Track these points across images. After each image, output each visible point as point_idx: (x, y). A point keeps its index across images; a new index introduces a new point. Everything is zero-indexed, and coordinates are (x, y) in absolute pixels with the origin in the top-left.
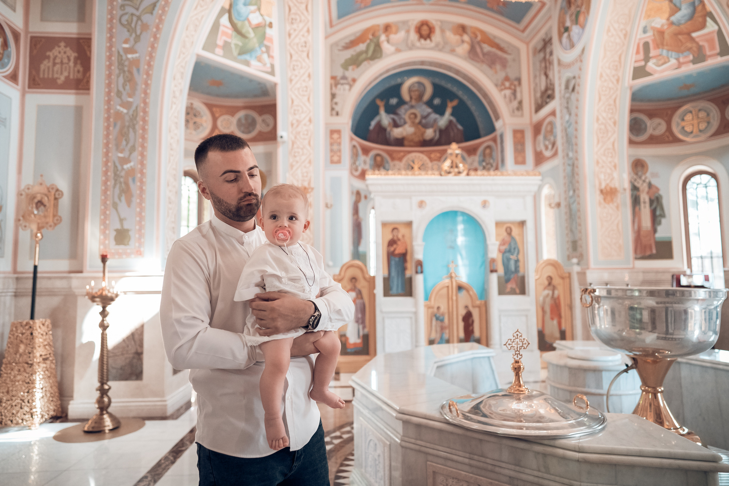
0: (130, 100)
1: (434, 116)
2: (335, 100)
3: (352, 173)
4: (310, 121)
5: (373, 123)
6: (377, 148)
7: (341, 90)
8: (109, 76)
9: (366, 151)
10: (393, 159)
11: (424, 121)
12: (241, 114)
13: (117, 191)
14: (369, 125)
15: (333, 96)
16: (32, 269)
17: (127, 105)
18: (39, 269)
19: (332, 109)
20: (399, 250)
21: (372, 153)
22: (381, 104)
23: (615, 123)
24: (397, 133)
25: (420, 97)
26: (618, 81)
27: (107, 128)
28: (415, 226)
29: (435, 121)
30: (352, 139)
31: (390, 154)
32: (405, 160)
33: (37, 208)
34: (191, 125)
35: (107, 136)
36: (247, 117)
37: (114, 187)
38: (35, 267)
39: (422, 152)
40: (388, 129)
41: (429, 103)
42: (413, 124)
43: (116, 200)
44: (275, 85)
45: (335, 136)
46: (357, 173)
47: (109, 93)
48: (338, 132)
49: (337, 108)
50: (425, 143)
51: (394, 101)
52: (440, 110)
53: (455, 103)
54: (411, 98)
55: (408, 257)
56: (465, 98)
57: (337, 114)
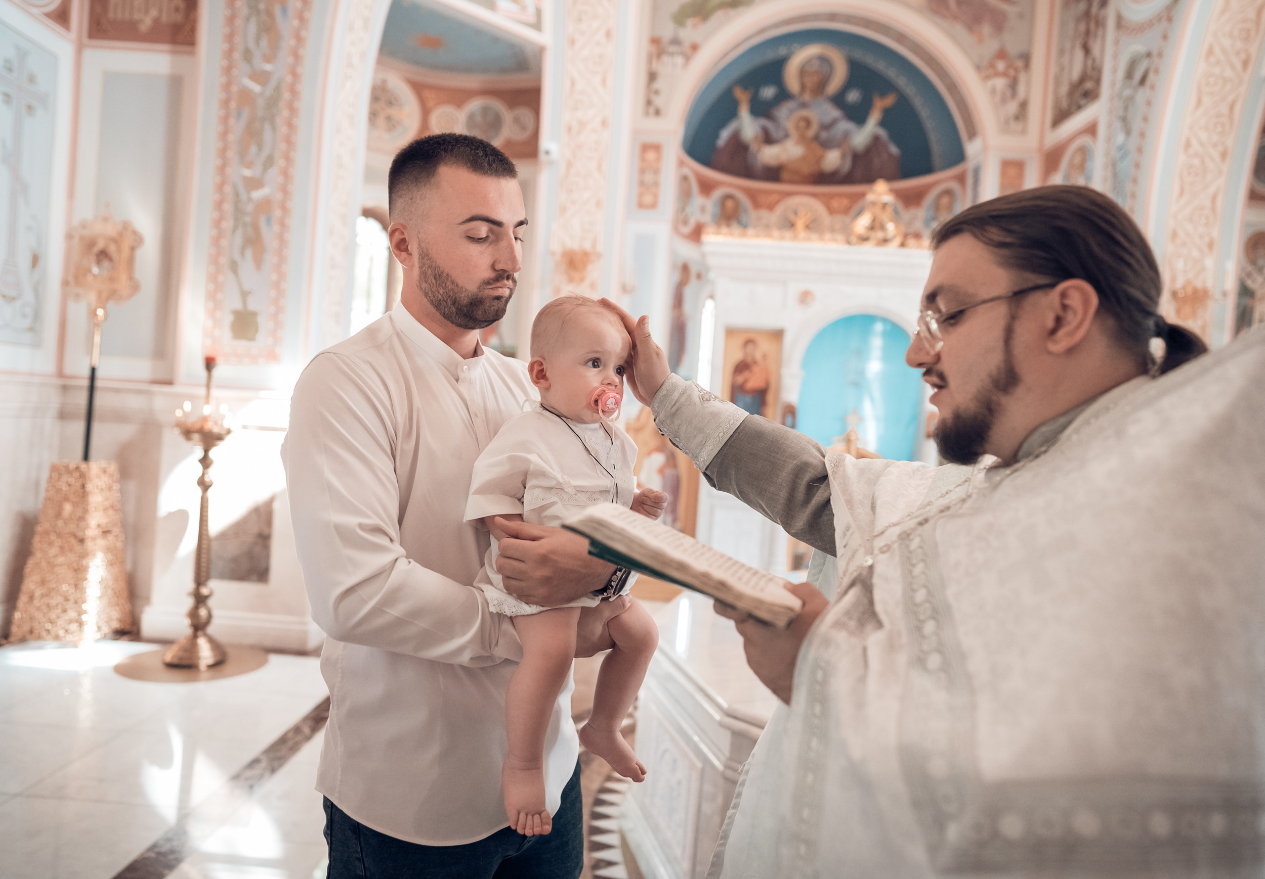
0: (268, 67)
1: (845, 125)
2: (657, 85)
3: (676, 229)
4: (604, 123)
5: (725, 135)
6: (728, 183)
7: (669, 66)
8: (231, 20)
9: (706, 187)
10: (757, 205)
11: (824, 135)
12: (475, 105)
13: (238, 239)
14: (716, 136)
15: (652, 77)
16: (86, 373)
17: (261, 77)
18: (99, 374)
19: (649, 103)
20: (754, 381)
21: (718, 194)
22: (743, 97)
23: (1224, 155)
24: (769, 155)
25: (820, 87)
26: (1245, 64)
27: (225, 119)
28: (788, 339)
29: (847, 135)
30: (681, 164)
31: (753, 195)
32: (780, 209)
33: (99, 262)
34: (381, 121)
35: (224, 135)
36: (485, 110)
37: (234, 231)
38: (93, 370)
39: (815, 195)
40: (753, 147)
41: (838, 100)
42: (803, 139)
43: (237, 256)
44: (541, 50)
45: (651, 155)
46: (687, 230)
47: (229, 53)
48: (657, 148)
49: (658, 101)
50: (822, 178)
51: (768, 92)
52: (858, 115)
53: (889, 100)
54: (803, 87)
55: (770, 397)
56: (910, 91)
57: (658, 112)
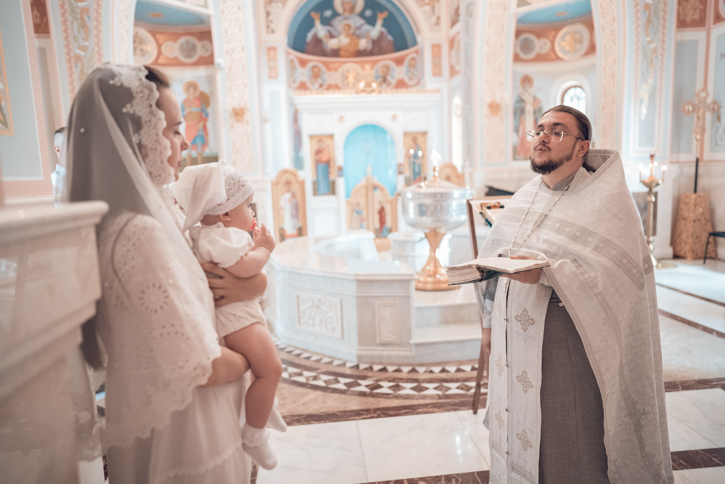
1: (367, 27)
2: (271, 18)
5: (310, 36)
6: (314, 60)
7: (275, 8)
8: (65, 23)
9: (303, 63)
10: (329, 69)
11: (358, 32)
12: (183, 40)
14: (305, 37)
15: (268, 14)
17: (84, 48)
19: (268, 27)
20: (324, 158)
22: (316, 17)
24: (332, 44)
25: (352, 9)
27: (70, 69)
28: (336, 138)
29: (368, 32)
30: (288, 54)
31: (327, 65)
32: (340, 70)
34: (138, 52)
35: (71, 75)
36: (188, 43)
39: (356, 62)
40: (325, 41)
41: (361, 15)
42: (348, 35)
45: (272, 53)
46: (296, 85)
47: (66, 38)
48: (274, 49)
49: (272, 26)
50: (360, 53)
51: (328, 13)
52: (372, 22)
53: (385, 15)
54: (345, 10)
55: (332, 164)
56: (393, 10)
57: (273, 32)
